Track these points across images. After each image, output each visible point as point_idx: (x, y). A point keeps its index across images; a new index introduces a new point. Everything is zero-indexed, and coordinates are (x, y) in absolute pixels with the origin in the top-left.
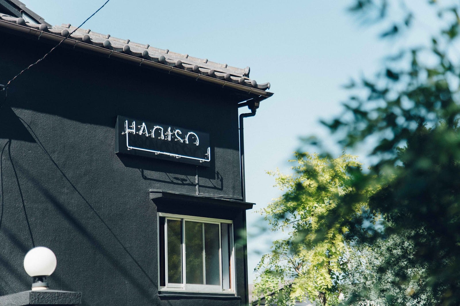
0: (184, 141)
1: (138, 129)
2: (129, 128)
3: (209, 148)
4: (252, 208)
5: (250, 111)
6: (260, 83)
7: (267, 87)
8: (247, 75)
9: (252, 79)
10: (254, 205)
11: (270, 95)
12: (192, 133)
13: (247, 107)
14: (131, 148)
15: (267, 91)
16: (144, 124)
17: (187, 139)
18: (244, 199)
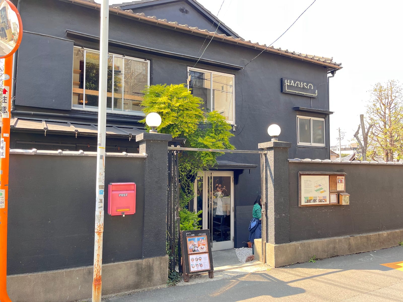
0: (307, 88)
1: (290, 83)
2: (287, 83)
3: (317, 90)
4: (333, 114)
5: (332, 75)
6: (338, 63)
7: (341, 64)
8: (332, 60)
9: (334, 61)
10: (334, 113)
11: (342, 68)
12: (310, 84)
13: (331, 74)
14: (288, 90)
15: (340, 66)
16: (292, 81)
17: (308, 87)
18: (329, 110)
